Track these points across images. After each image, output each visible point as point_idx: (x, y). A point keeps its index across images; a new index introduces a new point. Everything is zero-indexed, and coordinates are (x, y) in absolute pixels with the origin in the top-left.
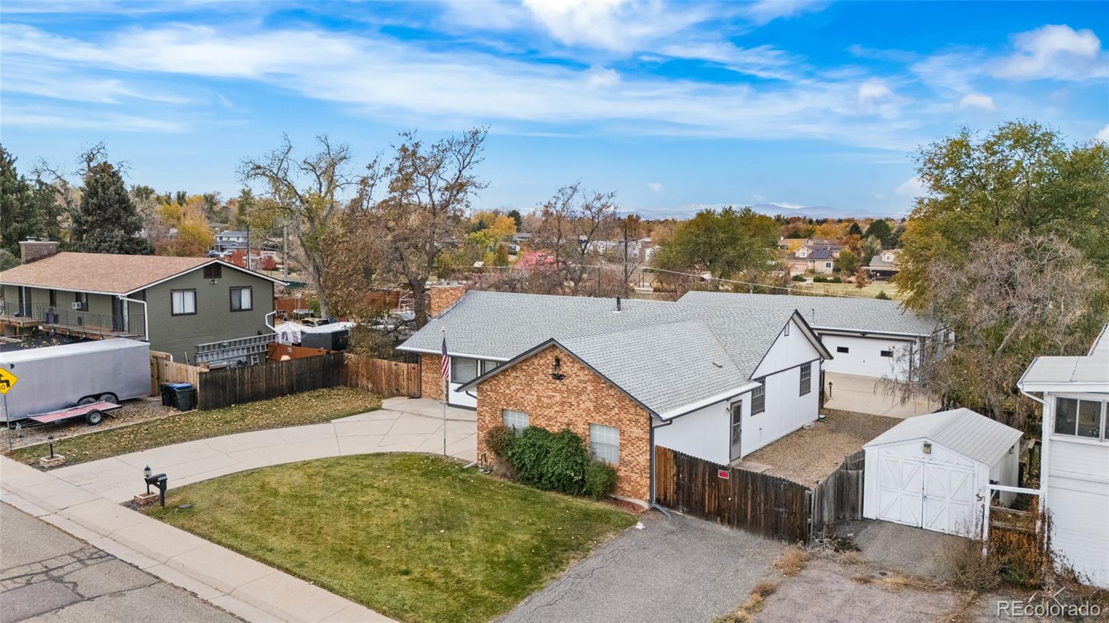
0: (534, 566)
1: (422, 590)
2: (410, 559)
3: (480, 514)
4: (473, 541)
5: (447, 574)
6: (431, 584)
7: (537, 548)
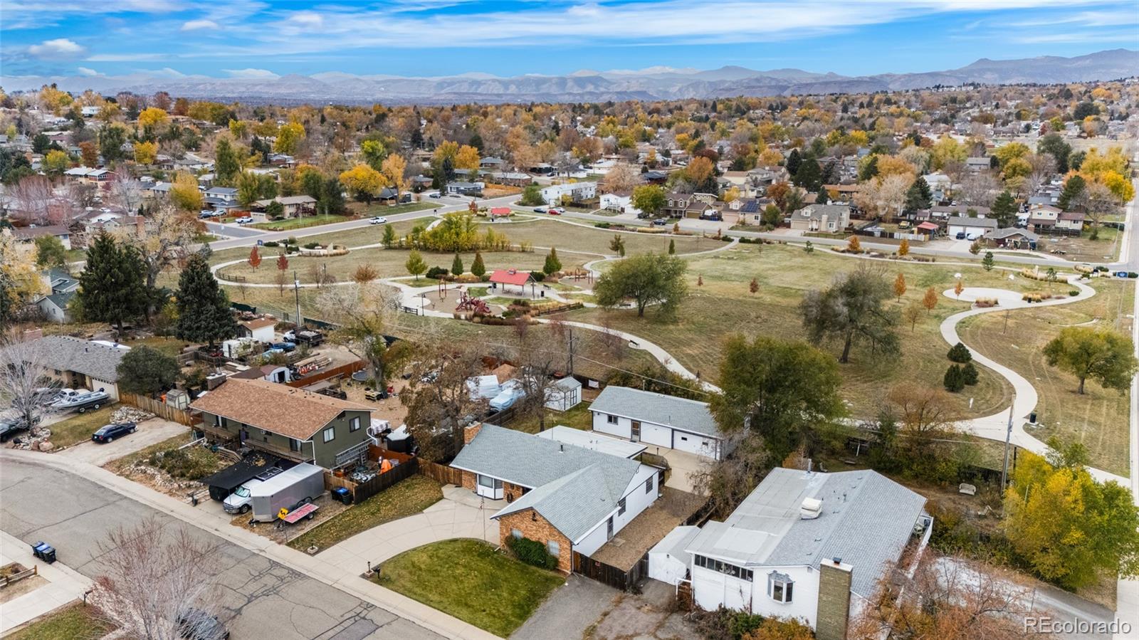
0: (528, 606)
1: (492, 619)
2: (484, 604)
3: (506, 580)
4: (505, 594)
5: (498, 611)
6: (494, 616)
7: (529, 597)
